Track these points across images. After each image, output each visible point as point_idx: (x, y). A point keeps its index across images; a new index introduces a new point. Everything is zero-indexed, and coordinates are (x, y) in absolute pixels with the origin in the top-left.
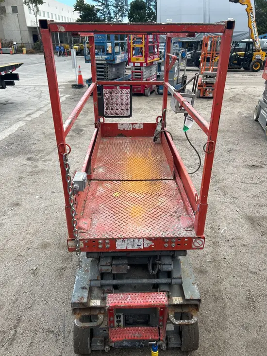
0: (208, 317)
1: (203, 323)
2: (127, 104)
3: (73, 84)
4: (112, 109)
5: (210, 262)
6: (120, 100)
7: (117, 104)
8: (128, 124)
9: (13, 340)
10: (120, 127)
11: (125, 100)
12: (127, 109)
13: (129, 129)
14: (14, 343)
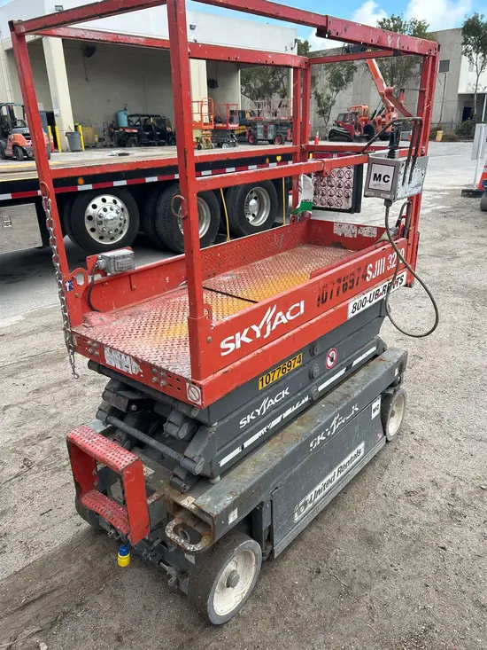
0: (297, 606)
1: (278, 608)
2: (348, 187)
3: (465, 188)
4: (323, 195)
5: (404, 537)
6: (336, 179)
7: (332, 186)
8: (351, 226)
9: (59, 470)
10: (336, 231)
11: (344, 179)
12: (348, 197)
13: (351, 236)
14: (57, 474)
